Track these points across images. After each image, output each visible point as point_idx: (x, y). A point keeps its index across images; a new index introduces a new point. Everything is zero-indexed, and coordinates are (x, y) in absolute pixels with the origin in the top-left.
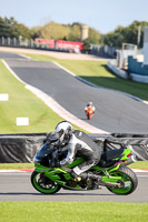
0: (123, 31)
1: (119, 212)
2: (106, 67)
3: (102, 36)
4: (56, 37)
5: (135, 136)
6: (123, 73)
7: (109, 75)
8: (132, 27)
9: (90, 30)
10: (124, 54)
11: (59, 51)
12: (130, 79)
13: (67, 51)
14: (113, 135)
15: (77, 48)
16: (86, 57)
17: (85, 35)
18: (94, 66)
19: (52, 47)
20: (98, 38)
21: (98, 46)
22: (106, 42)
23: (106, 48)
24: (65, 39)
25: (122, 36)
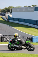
0: (6, 9)
1: (4, 55)
2: (2, 18)
3: (1, 10)
5: (9, 36)
8: (9, 8)
10: (7, 15)
12: (8, 21)
14: (4, 35)
23: (2, 13)
25: (6, 10)
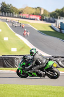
0: (58, 11)
1: (54, 90)
2: (51, 27)
4: (29, 13)
5: (62, 57)
6: (58, 30)
7: (52, 30)
8: (62, 9)
9: (44, 10)
10: (59, 21)
11: (31, 19)
12: (61, 32)
13: (34, 20)
14: (53, 56)
15: (38, 18)
16: (42, 22)
17: (42, 13)
18: (45, 26)
19: (28, 17)
20: (48, 14)
21: (48, 18)
22: (51, 16)
23: (51, 18)
24: (33, 14)
25: (58, 14)
